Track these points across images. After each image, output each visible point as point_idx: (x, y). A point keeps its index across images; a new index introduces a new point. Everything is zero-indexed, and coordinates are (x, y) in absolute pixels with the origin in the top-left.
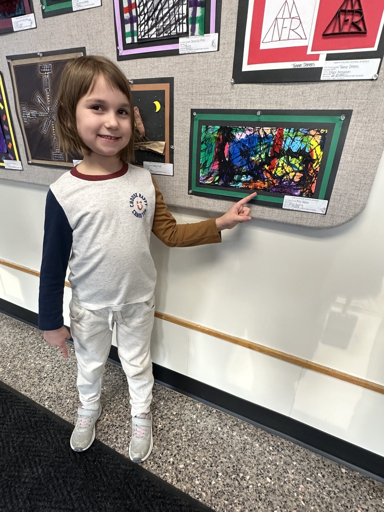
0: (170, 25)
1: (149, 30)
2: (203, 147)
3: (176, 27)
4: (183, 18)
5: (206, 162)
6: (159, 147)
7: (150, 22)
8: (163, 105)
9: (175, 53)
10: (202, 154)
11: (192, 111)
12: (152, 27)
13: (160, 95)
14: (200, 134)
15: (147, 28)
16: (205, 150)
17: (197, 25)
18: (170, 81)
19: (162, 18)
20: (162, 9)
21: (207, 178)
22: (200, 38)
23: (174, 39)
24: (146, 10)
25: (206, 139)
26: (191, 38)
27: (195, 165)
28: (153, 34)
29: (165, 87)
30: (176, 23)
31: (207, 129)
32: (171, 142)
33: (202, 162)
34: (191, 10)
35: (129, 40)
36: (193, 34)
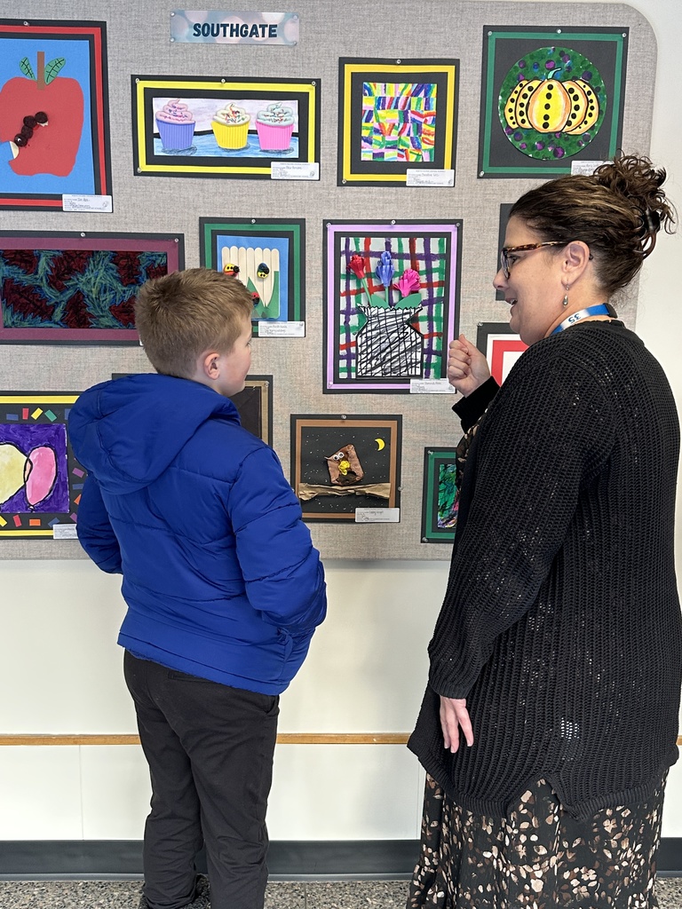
0: (400, 367)
1: (372, 369)
2: (442, 487)
3: (407, 370)
4: (416, 363)
5: (446, 503)
6: (384, 491)
7: (374, 362)
8: (387, 443)
9: (407, 392)
10: (441, 495)
11: (427, 449)
12: (376, 367)
13: (385, 434)
14: (437, 472)
15: (369, 366)
16: (445, 490)
17: (432, 370)
18: (398, 418)
19: (391, 360)
20: (391, 352)
21: (448, 521)
22: (435, 381)
23: (406, 380)
24: (369, 350)
25: (444, 479)
26: (424, 381)
27: (430, 507)
28: (378, 372)
29: (393, 425)
30: (407, 366)
31: (446, 468)
32: (398, 483)
33: (440, 503)
34: (425, 356)
35: (343, 375)
36: (427, 377)
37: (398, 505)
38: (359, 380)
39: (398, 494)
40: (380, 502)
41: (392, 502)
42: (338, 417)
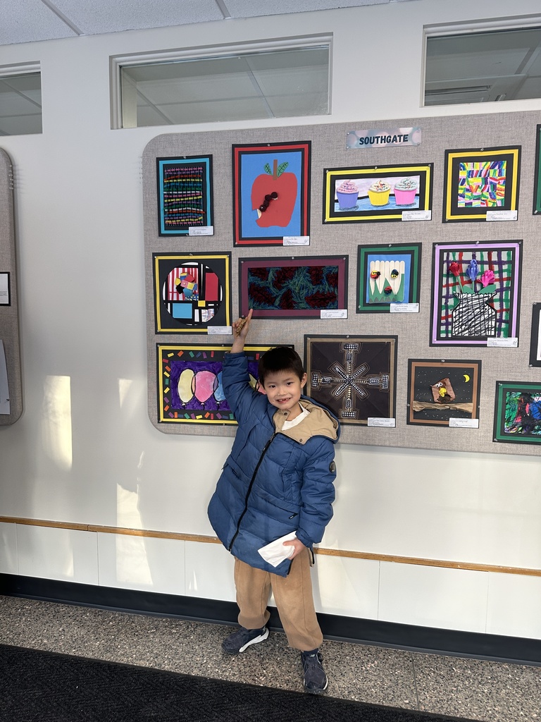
0: (481, 330)
1: (462, 331)
2: (508, 406)
3: (485, 332)
4: (492, 328)
5: (510, 417)
6: (469, 407)
7: (463, 327)
8: (471, 378)
9: (485, 346)
10: (507, 412)
11: (498, 382)
12: (465, 330)
13: (470, 372)
14: (504, 397)
15: (460, 330)
16: (510, 409)
17: (502, 333)
18: (479, 362)
19: (474, 326)
20: (475, 321)
21: (511, 429)
22: (505, 339)
23: (485, 338)
24: (461, 320)
25: (509, 401)
26: (497, 339)
27: (500, 419)
28: (466, 334)
29: (475, 366)
30: (485, 329)
31: (511, 394)
32: (478, 403)
33: (507, 417)
34: (498, 324)
35: (443, 335)
36: (499, 337)
37: (477, 417)
38: (454, 338)
39: (478, 410)
40: (466, 415)
41: (474, 415)
42: (439, 361)
